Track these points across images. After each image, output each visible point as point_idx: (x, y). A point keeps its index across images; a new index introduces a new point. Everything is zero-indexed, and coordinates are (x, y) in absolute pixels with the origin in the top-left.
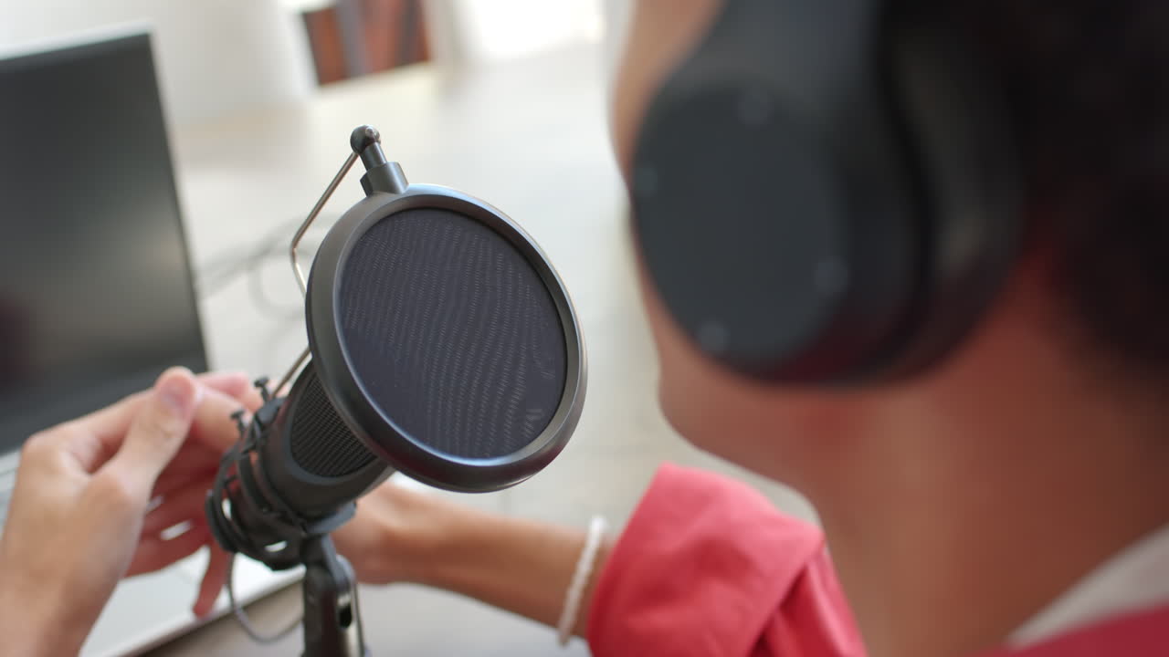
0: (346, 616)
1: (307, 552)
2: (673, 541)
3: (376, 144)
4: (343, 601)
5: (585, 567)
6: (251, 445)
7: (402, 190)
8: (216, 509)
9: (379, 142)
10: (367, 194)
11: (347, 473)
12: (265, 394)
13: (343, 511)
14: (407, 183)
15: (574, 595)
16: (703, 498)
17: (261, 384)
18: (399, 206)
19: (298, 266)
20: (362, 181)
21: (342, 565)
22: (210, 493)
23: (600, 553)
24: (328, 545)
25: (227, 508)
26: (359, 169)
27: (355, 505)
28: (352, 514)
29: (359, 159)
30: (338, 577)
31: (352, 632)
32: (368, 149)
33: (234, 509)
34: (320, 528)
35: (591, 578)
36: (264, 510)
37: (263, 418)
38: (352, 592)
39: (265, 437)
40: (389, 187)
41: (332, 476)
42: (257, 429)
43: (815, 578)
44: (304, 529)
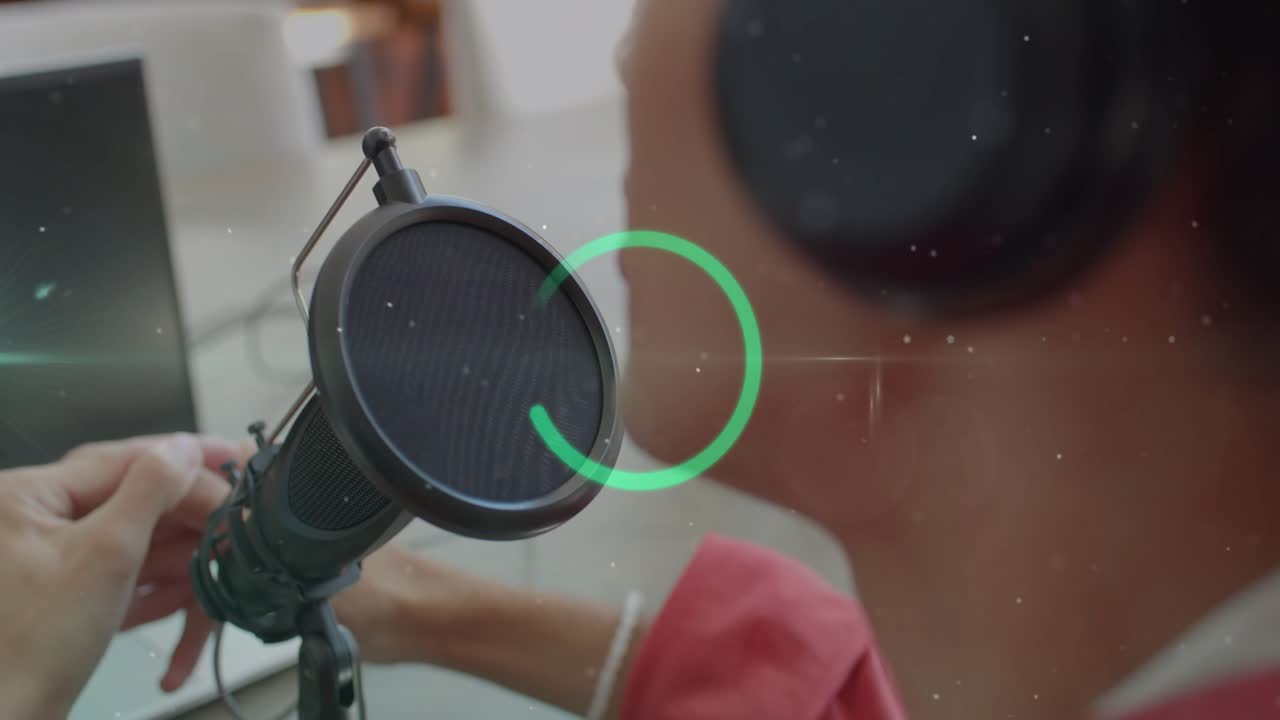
0: (348, 693)
1: (304, 621)
2: (718, 619)
3: (392, 148)
4: (344, 676)
5: (619, 647)
6: (242, 496)
7: (421, 200)
8: (202, 570)
9: (395, 148)
10: (380, 203)
11: (352, 526)
12: (260, 441)
13: (347, 571)
14: (425, 193)
15: (607, 678)
16: (751, 572)
17: (256, 430)
18: (417, 218)
19: (300, 291)
20: (374, 189)
21: (344, 637)
22: (195, 554)
23: (636, 632)
24: (329, 612)
25: (214, 568)
26: (372, 176)
27: (360, 565)
28: (357, 577)
29: (372, 167)
30: (338, 648)
31: (353, 711)
32: (381, 155)
33: (222, 571)
34: (319, 592)
35: (626, 660)
36: (257, 569)
37: (257, 467)
38: (355, 665)
39: (258, 489)
40: (405, 196)
41: (334, 529)
42: (250, 478)
43: (877, 664)
44: (302, 594)
